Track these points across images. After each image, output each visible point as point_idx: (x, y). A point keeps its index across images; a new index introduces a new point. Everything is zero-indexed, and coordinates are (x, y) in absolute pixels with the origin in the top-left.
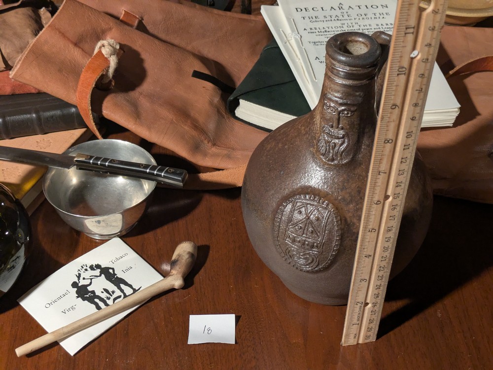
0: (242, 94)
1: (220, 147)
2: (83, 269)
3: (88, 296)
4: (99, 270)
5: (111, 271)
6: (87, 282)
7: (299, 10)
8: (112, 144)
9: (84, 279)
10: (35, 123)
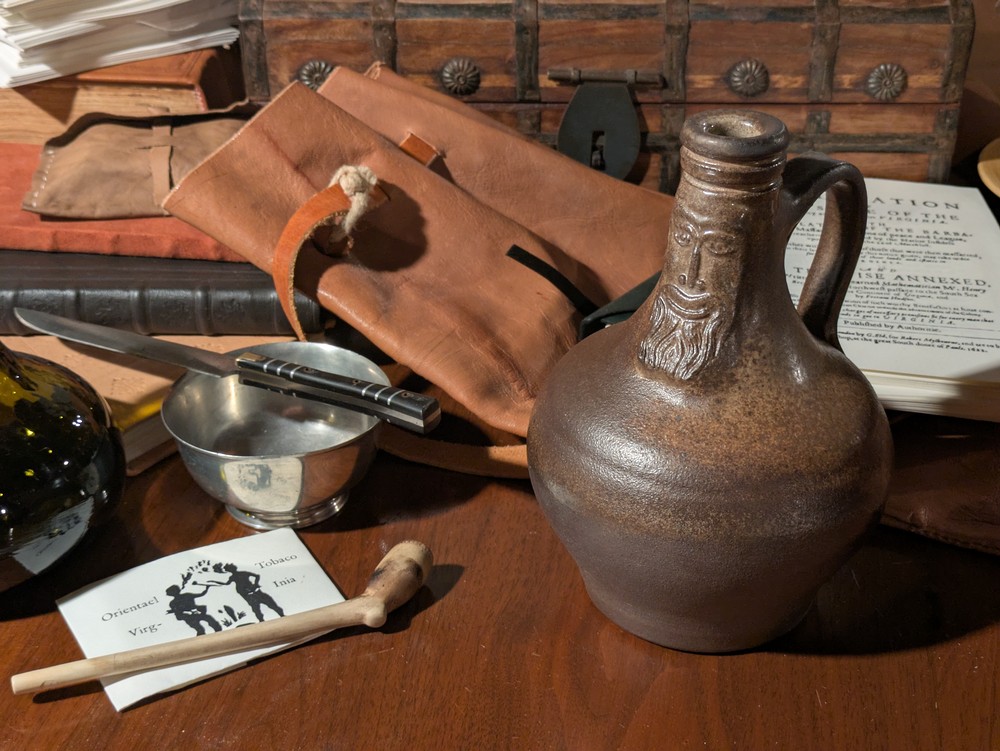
0: (611, 315)
2: (200, 569)
3: (190, 613)
4: (230, 574)
5: (252, 579)
10: (198, 306)
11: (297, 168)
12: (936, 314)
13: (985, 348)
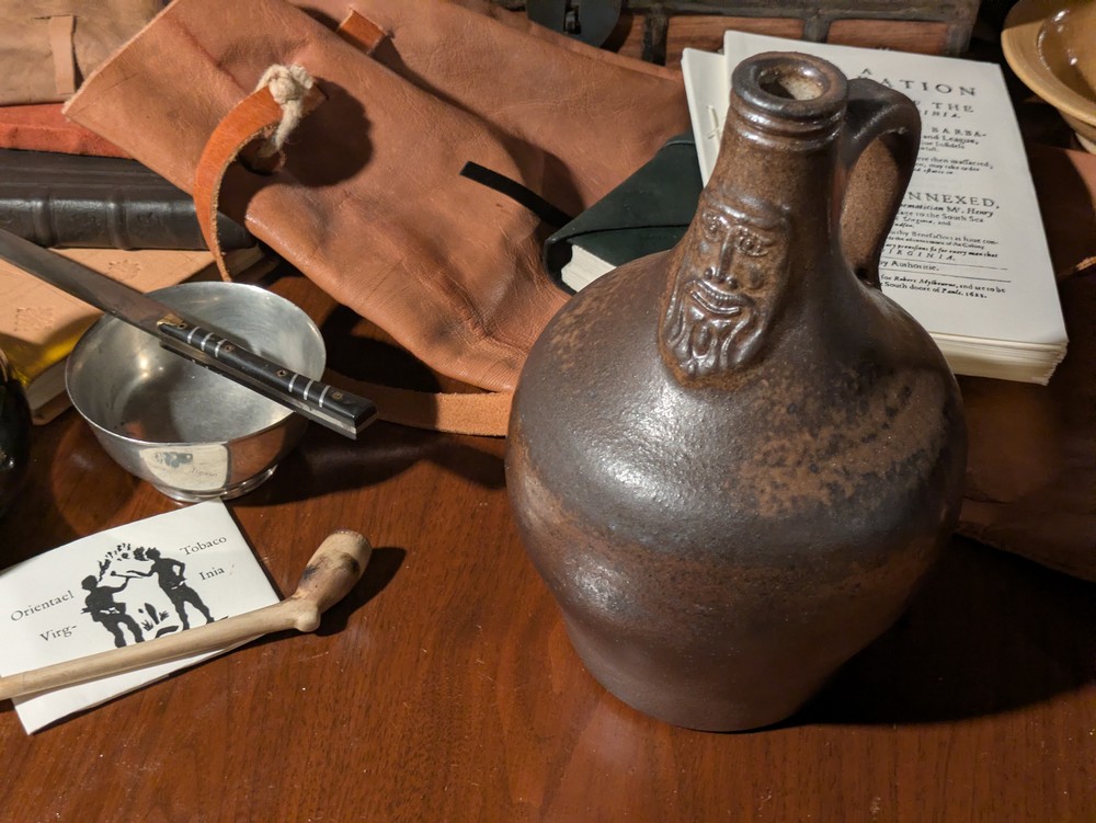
0: (580, 235)
2: (120, 554)
3: (108, 612)
4: (152, 562)
5: (176, 569)
10: (112, 221)
11: (220, 65)
12: (937, 247)
13: (985, 293)
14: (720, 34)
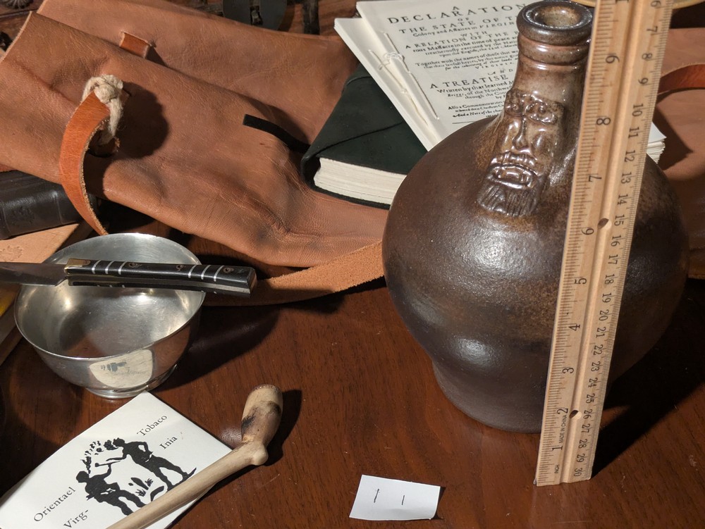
0: (324, 149)
1: (297, 233)
2: (95, 450)
3: (107, 493)
4: (121, 448)
5: (142, 447)
6: (102, 470)
7: (394, 21)
8: (125, 241)
9: (97, 465)
11: (53, 87)
14: (353, 5)
